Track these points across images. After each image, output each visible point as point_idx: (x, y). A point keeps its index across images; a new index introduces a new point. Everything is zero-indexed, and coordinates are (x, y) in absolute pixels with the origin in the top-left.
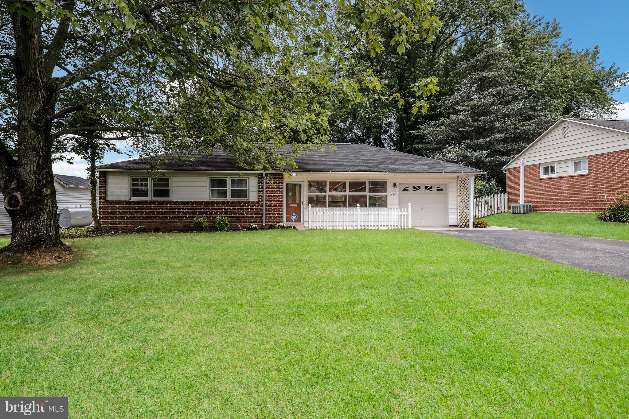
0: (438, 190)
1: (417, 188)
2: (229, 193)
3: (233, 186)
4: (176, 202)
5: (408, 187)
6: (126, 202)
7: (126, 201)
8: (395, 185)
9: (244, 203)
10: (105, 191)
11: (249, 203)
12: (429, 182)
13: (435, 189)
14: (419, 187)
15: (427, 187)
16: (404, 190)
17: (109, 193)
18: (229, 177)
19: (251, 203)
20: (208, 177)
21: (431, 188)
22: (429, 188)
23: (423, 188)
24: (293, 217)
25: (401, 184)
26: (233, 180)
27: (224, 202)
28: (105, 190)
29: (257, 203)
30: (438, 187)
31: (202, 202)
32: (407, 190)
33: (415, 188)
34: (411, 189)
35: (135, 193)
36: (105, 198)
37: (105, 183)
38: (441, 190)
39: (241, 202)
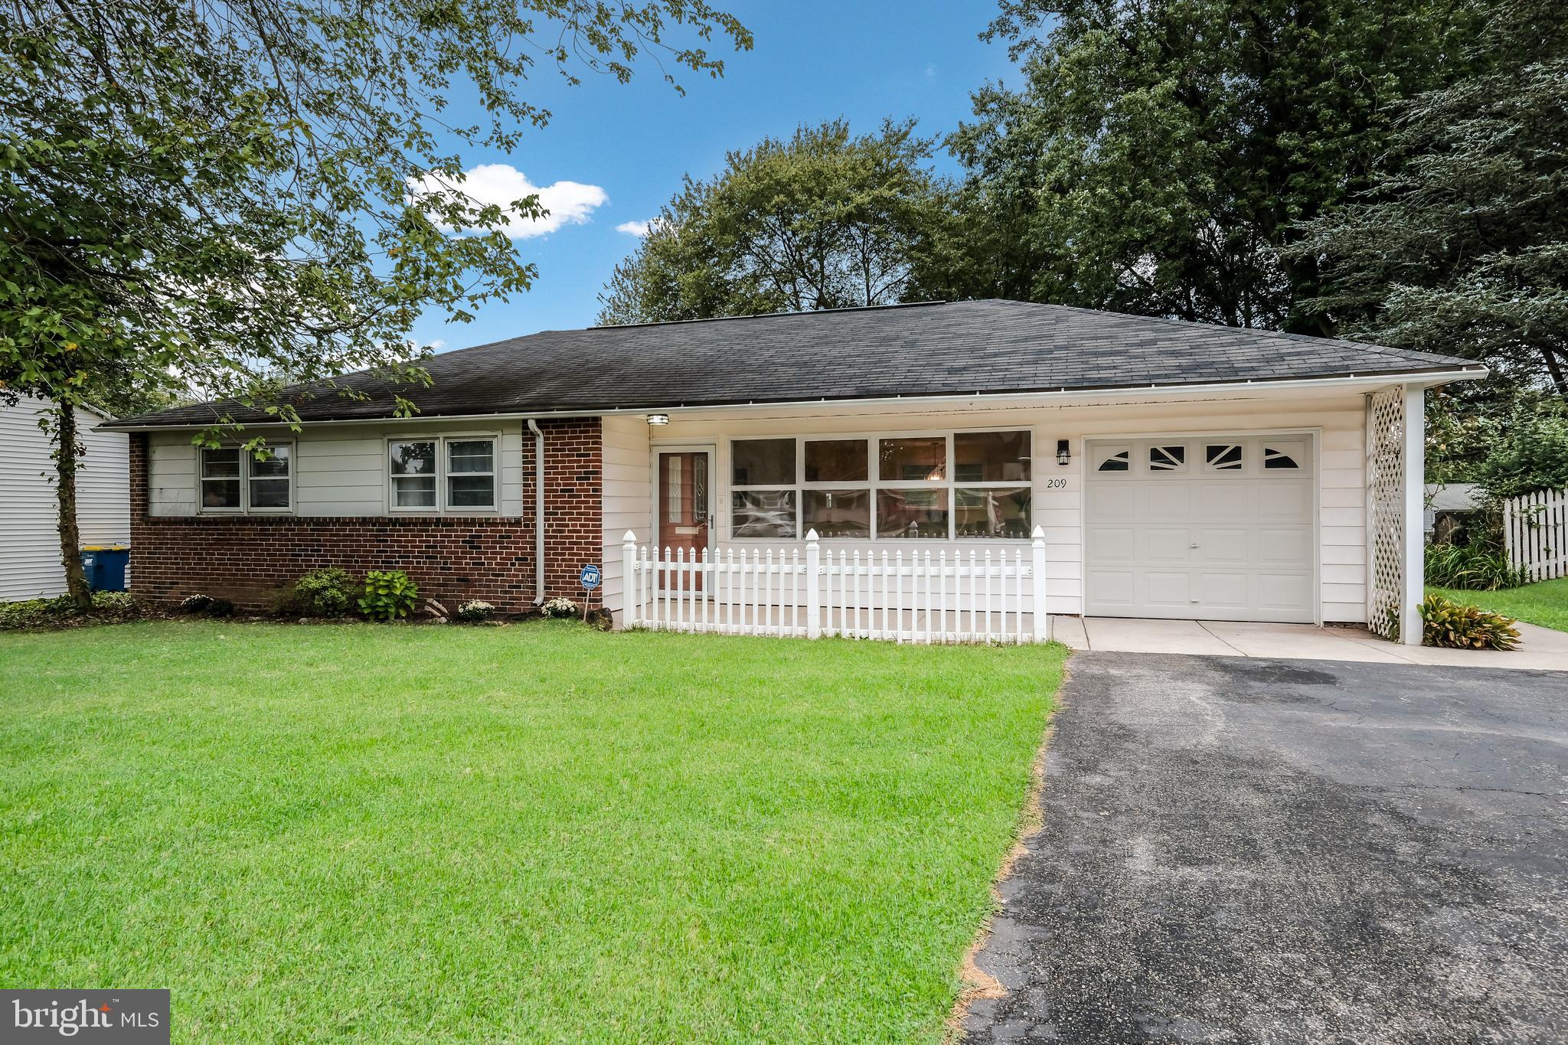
0: (1270, 464)
1: (1166, 456)
2: (442, 491)
3: (455, 465)
4: (300, 521)
5: (1125, 455)
6: (188, 521)
7: (186, 519)
8: (1063, 446)
9: (481, 525)
10: (146, 490)
11: (495, 524)
12: (1225, 430)
13: (1253, 458)
14: (1178, 452)
15: (1212, 452)
16: (1108, 466)
17: (155, 497)
18: (441, 435)
19: (503, 524)
20: (386, 440)
21: (1236, 454)
22: (1225, 455)
23: (1195, 455)
24: (587, 577)
25: (1091, 444)
26: (456, 448)
27: (426, 522)
28: (147, 485)
29: (518, 522)
30: (1269, 452)
31: (364, 521)
32: (1124, 466)
33: (1156, 455)
34: (1140, 461)
35: (210, 491)
36: (147, 510)
37: (146, 466)
38: (1287, 463)
39: (474, 522)
